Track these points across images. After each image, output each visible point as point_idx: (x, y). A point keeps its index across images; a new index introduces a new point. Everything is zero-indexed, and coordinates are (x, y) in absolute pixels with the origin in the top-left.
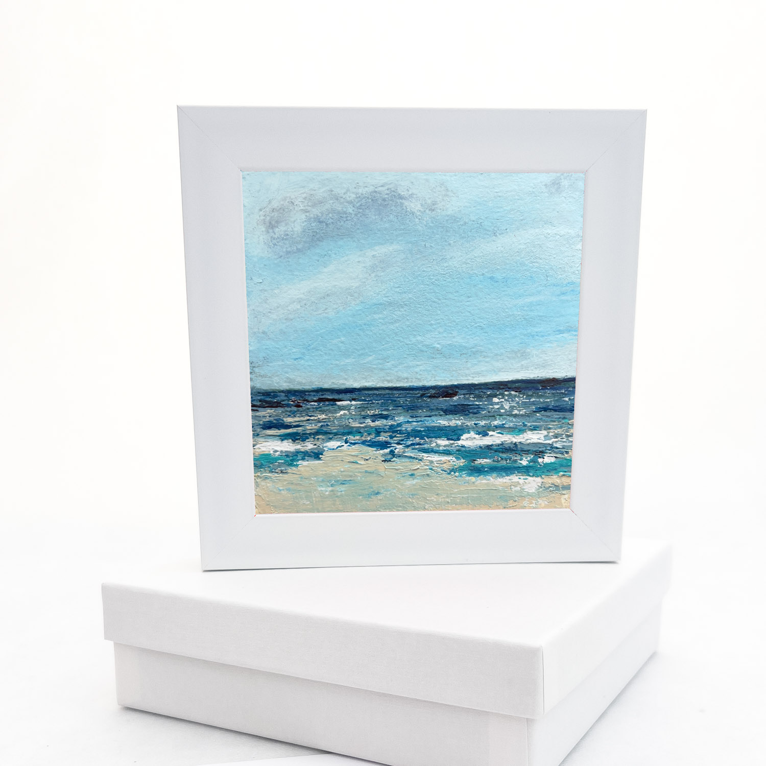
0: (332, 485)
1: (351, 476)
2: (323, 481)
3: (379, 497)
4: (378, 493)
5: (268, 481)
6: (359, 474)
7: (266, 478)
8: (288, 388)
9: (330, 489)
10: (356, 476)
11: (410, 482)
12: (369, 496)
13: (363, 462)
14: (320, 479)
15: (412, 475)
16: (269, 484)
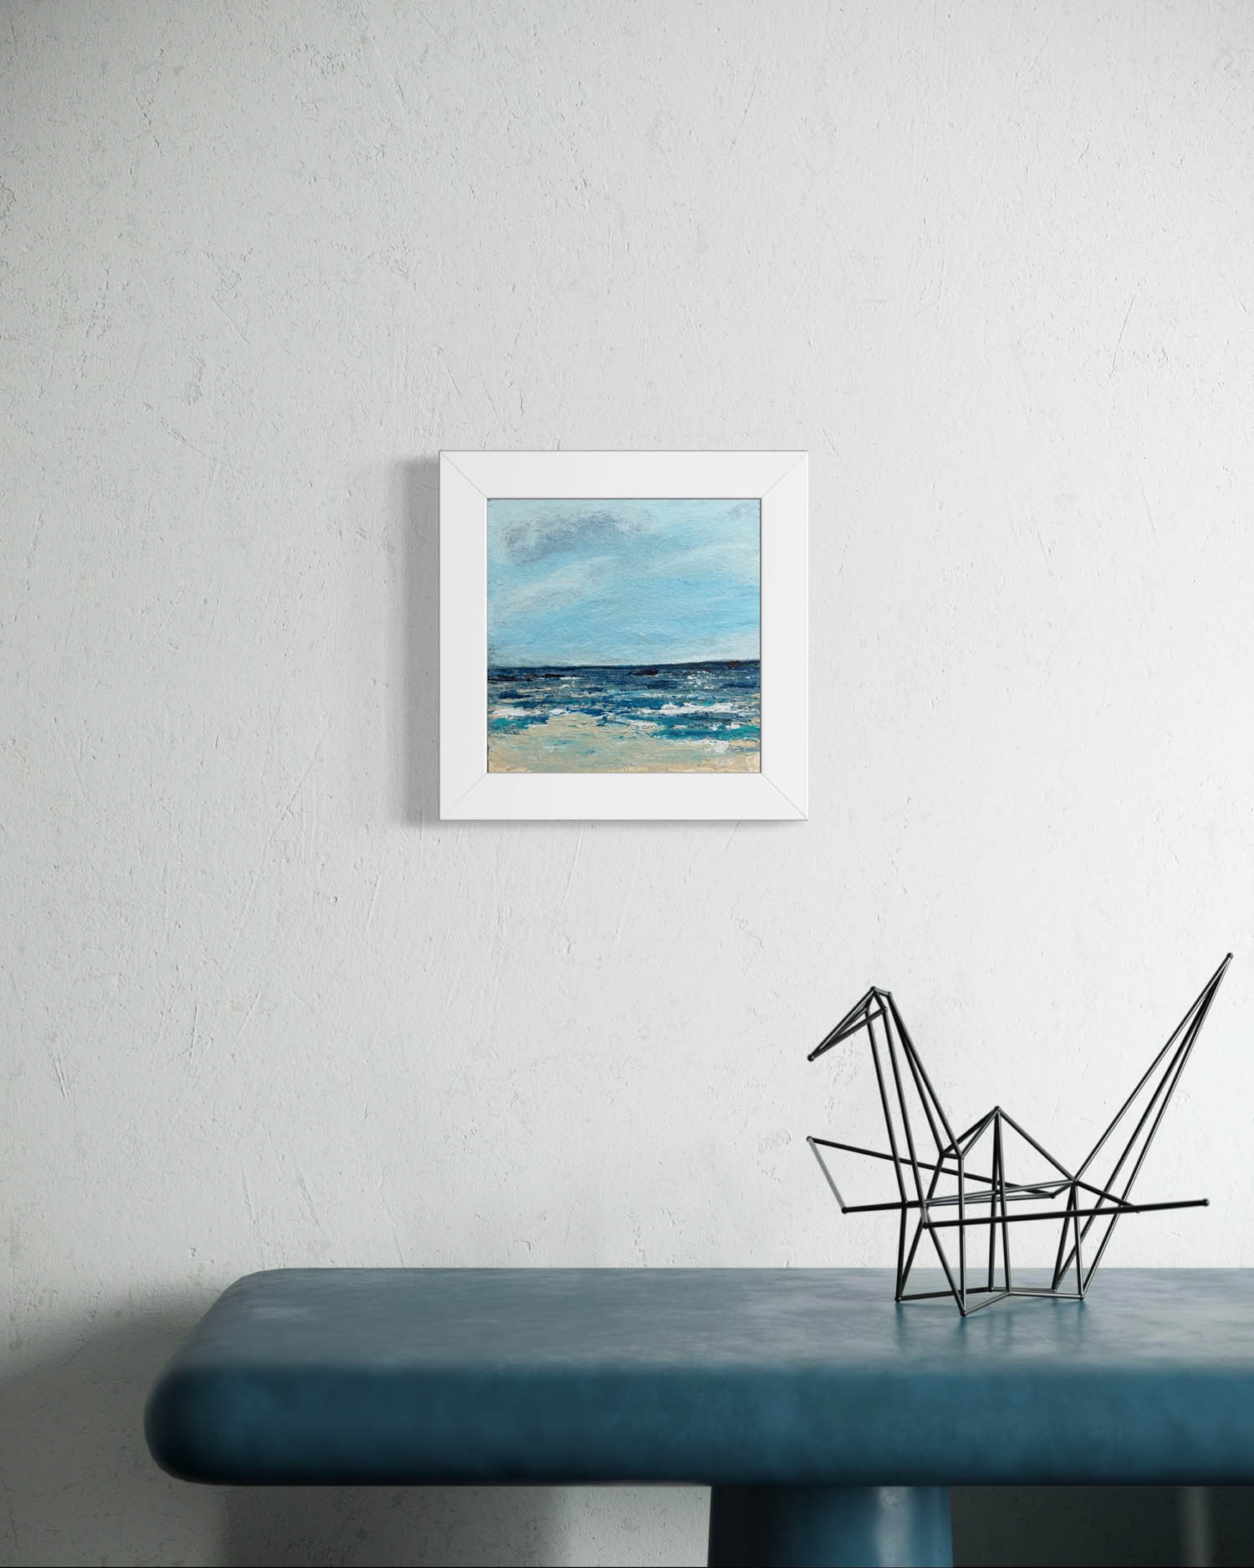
0: (555, 745)
1: (570, 737)
2: (548, 741)
3: (594, 755)
4: (593, 752)
5: (502, 740)
6: (578, 736)
7: (501, 738)
8: (521, 666)
9: (554, 747)
10: (575, 737)
11: (620, 743)
12: (586, 754)
13: (581, 726)
14: (546, 739)
15: (621, 737)
16: (503, 742)
